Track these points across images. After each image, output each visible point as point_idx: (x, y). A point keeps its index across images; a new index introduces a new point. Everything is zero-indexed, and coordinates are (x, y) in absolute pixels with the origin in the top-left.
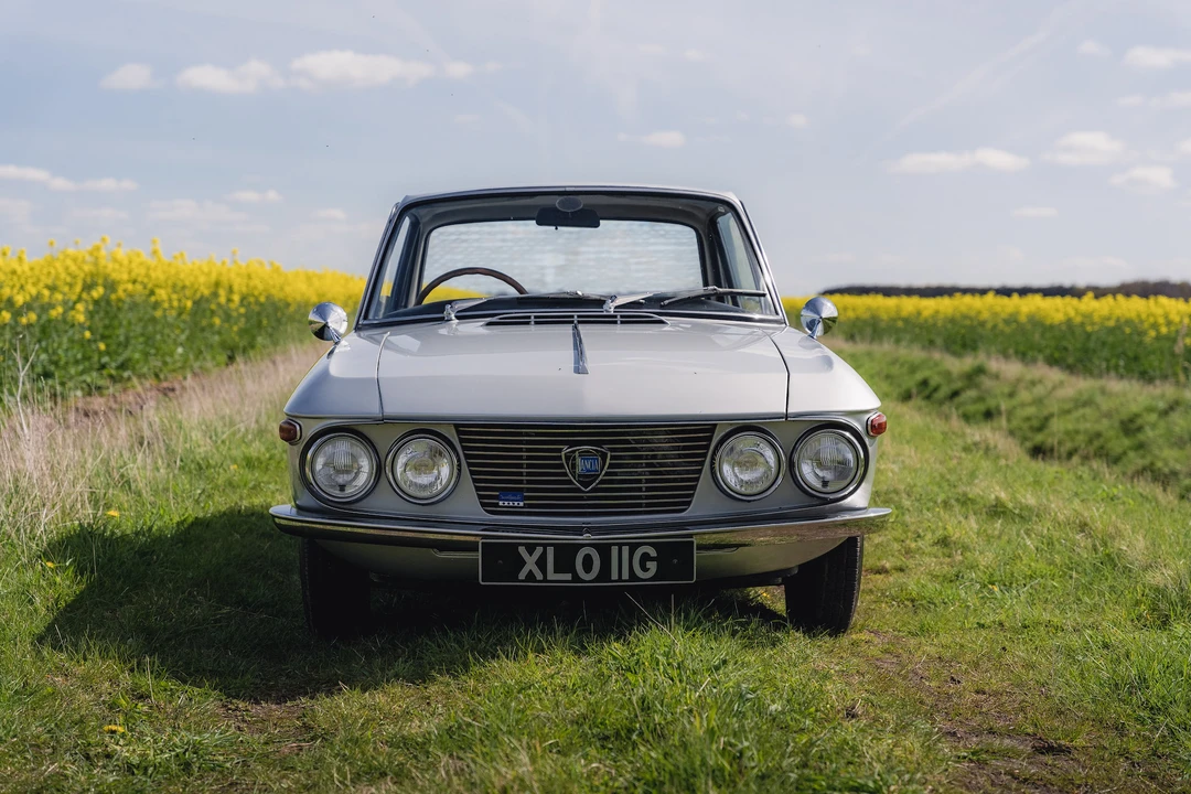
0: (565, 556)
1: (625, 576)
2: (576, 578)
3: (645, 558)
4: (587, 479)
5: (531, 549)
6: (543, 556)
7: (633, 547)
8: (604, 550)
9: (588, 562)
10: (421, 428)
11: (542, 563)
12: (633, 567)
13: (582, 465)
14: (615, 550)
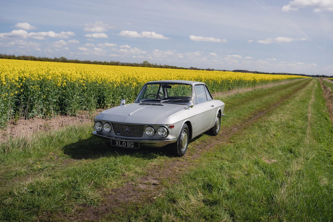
0: (121, 142)
1: (129, 146)
2: (123, 146)
3: (132, 144)
4: (127, 131)
5: (117, 141)
6: (119, 142)
7: (130, 142)
8: (126, 142)
9: (124, 144)
10: (108, 122)
11: (118, 143)
12: (130, 145)
13: (127, 129)
14: (128, 142)
